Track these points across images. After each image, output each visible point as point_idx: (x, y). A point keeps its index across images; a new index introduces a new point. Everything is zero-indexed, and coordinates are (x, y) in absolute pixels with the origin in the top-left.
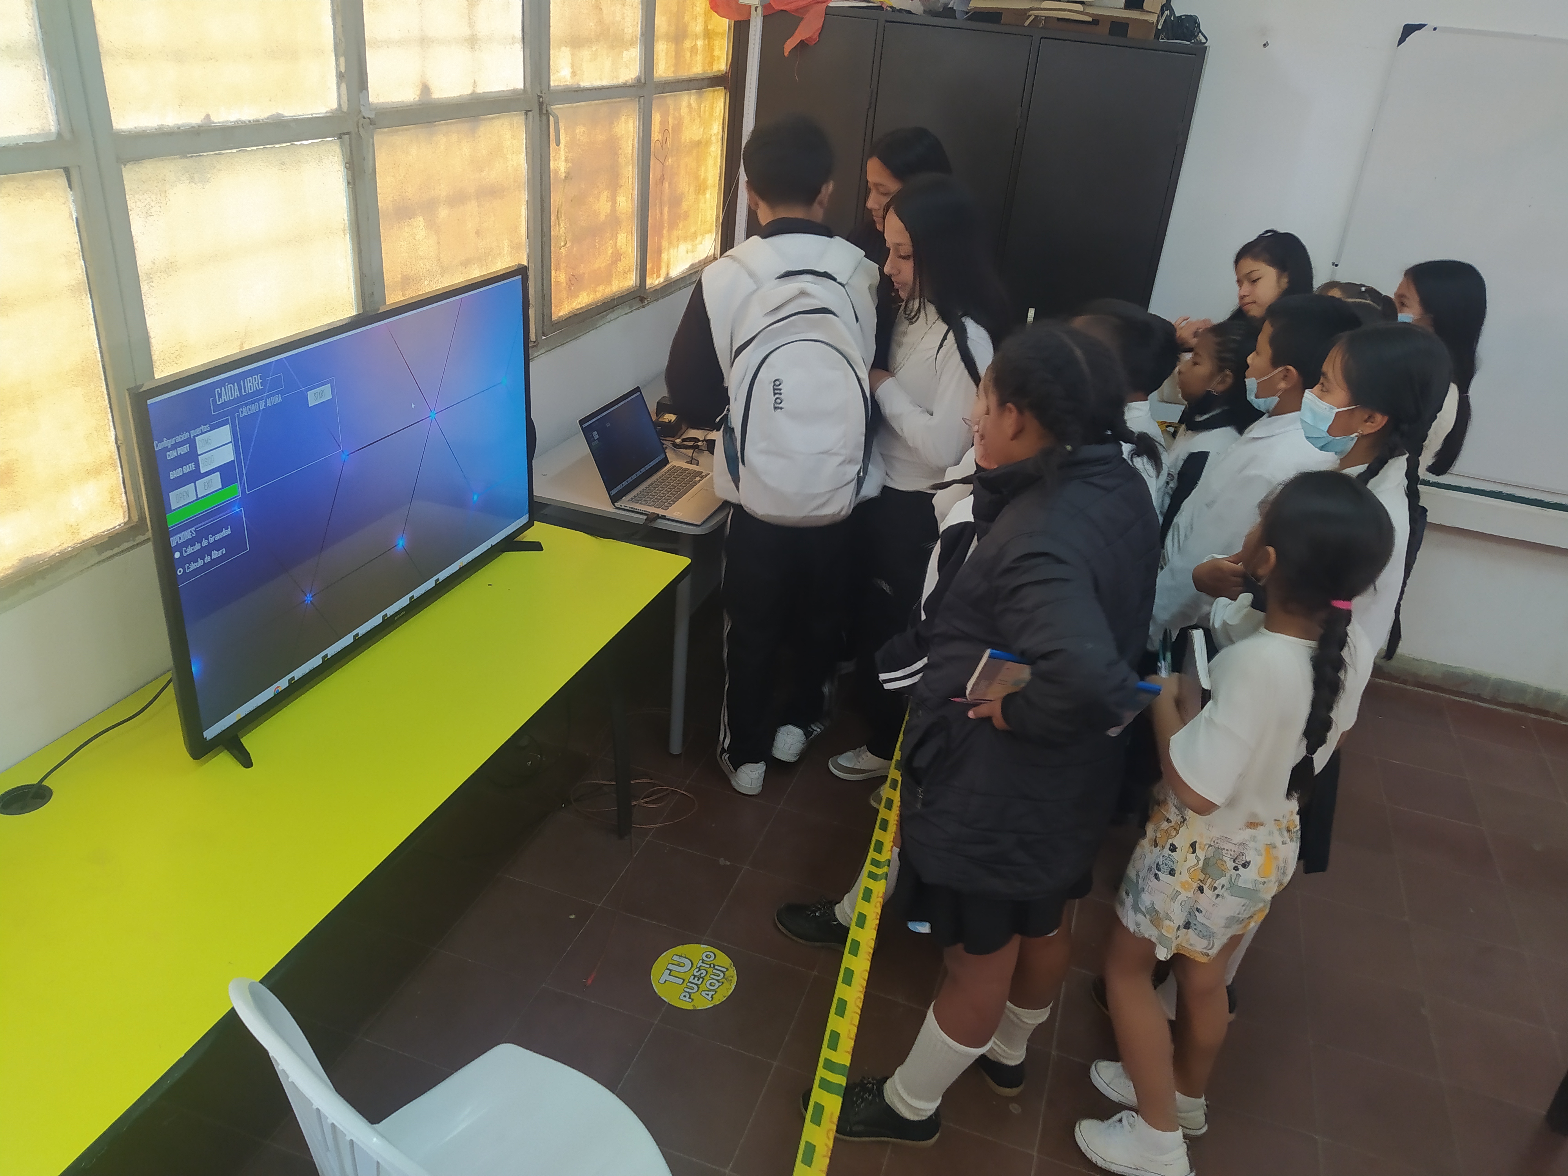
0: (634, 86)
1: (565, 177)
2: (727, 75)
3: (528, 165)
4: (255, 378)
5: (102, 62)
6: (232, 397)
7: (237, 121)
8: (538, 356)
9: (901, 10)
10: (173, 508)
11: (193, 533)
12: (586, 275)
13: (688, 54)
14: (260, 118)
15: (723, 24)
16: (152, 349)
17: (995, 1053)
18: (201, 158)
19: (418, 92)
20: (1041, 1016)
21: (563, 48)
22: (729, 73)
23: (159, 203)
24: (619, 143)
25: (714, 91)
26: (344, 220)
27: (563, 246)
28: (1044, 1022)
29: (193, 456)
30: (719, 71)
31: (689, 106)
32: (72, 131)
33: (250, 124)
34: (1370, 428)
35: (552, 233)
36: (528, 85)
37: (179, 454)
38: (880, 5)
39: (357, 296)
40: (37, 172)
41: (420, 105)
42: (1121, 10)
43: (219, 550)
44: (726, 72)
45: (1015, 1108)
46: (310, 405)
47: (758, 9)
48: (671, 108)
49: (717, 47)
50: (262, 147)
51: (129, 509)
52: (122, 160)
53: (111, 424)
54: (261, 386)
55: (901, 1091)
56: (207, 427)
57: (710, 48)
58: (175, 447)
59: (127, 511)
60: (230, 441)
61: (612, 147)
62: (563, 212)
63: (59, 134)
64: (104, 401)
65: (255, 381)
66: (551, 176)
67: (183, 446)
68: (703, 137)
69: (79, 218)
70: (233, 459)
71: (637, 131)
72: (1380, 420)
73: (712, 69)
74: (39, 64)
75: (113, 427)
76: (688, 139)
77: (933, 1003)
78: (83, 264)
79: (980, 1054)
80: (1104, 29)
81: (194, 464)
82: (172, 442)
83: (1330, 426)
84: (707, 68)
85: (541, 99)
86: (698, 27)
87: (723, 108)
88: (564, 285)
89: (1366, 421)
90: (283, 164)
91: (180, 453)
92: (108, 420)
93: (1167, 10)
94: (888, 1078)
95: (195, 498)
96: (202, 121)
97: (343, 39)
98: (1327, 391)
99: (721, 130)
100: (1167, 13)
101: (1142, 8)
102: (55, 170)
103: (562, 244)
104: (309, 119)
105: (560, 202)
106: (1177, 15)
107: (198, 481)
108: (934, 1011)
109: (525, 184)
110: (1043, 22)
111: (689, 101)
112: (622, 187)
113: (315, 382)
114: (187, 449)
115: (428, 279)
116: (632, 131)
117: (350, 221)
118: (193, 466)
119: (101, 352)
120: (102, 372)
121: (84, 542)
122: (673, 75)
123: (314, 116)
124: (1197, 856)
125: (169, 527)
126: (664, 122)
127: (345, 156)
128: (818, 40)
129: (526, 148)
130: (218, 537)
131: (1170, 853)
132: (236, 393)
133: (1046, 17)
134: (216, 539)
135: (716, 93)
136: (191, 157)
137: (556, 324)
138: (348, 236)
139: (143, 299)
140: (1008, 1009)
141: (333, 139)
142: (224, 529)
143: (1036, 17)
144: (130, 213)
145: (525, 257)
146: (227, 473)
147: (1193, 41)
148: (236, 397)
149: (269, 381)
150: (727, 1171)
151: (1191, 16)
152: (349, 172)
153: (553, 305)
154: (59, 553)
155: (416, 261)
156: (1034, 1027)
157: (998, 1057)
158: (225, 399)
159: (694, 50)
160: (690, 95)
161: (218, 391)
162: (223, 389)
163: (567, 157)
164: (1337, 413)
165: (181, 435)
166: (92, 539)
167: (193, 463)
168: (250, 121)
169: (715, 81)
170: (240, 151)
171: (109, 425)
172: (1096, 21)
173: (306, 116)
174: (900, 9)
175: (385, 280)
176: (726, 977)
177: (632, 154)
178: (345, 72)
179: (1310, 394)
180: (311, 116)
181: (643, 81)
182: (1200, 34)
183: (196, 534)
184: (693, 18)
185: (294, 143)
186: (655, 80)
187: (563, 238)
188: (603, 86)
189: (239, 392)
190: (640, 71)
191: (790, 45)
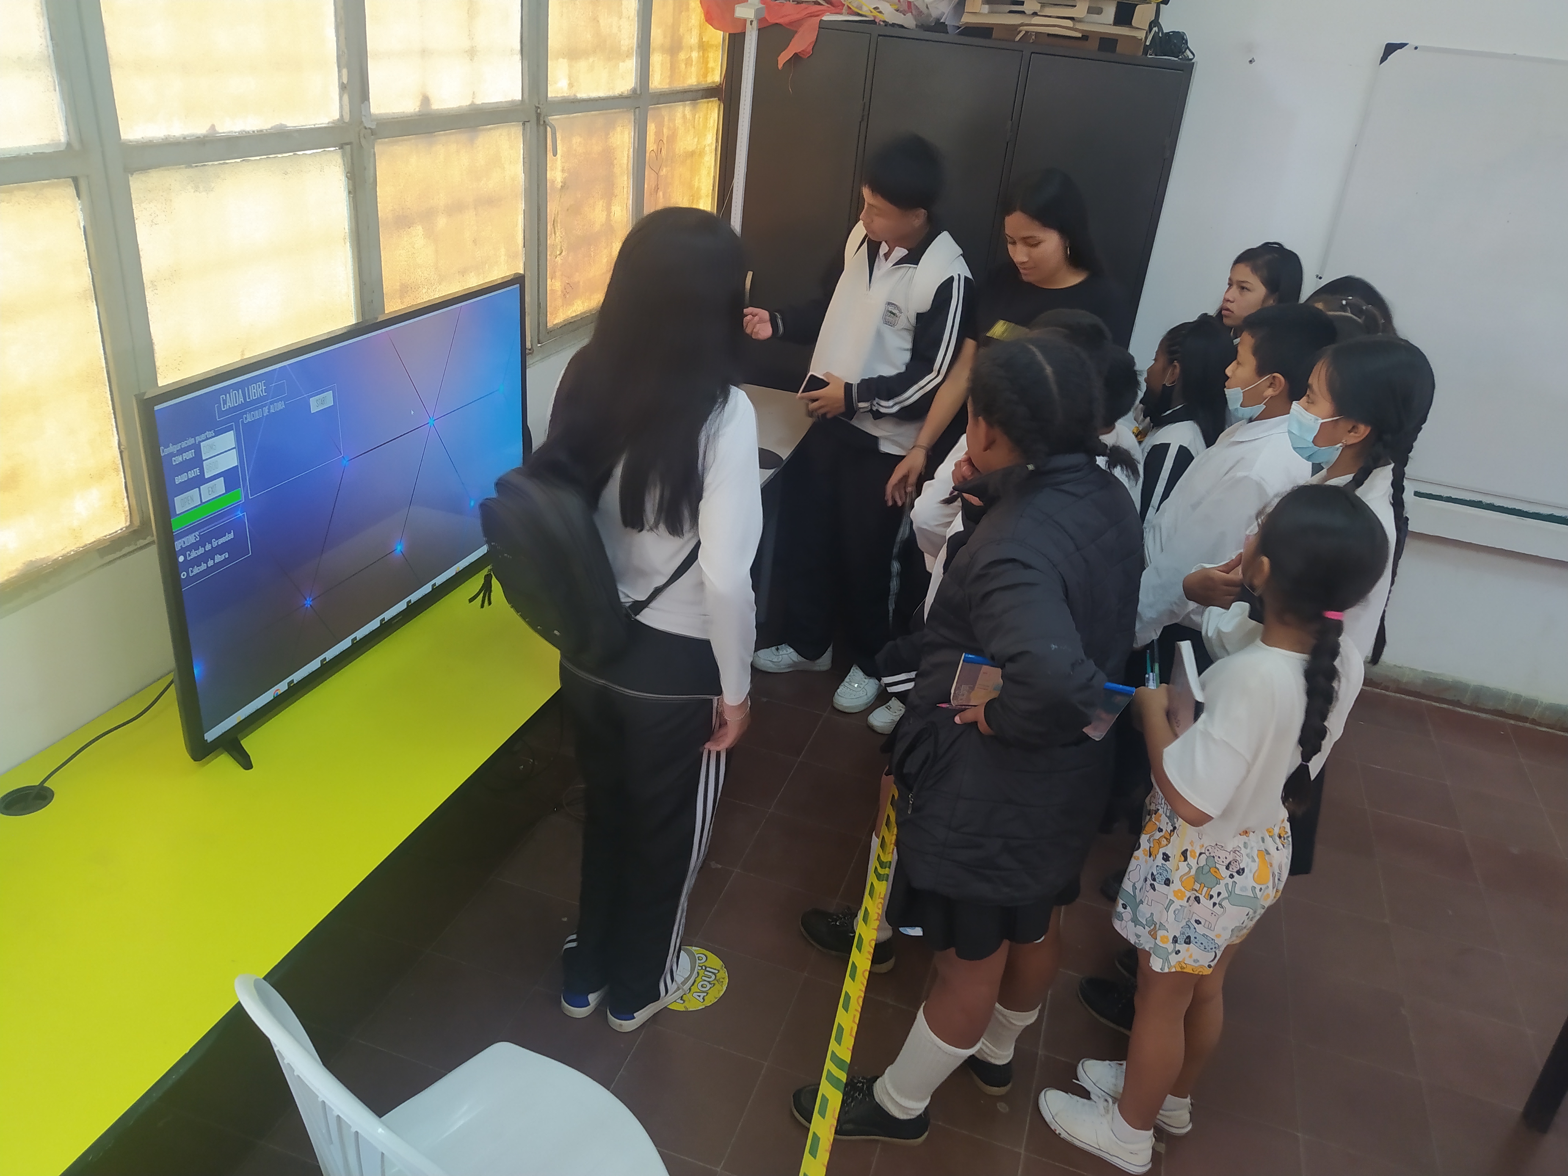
0: (630, 97)
1: (562, 186)
2: (721, 86)
3: (525, 175)
4: (259, 385)
5: (111, 73)
6: (236, 403)
7: (241, 132)
8: (534, 363)
9: (893, 25)
10: (178, 513)
11: (197, 537)
12: (581, 283)
13: (683, 66)
14: (264, 128)
15: (717, 37)
16: (155, 355)
17: (983, 1053)
18: (206, 167)
19: (418, 103)
20: (1030, 1018)
21: (561, 60)
22: (723, 84)
23: (164, 211)
24: (614, 153)
25: (708, 102)
26: (344, 229)
27: (559, 255)
28: (1031, 1024)
29: (198, 462)
30: (714, 82)
31: (684, 116)
32: (81, 141)
33: (253, 134)
34: (1353, 438)
35: (549, 242)
36: (526, 96)
37: (184, 460)
38: (873, 19)
39: (356, 303)
40: (47, 181)
41: (420, 116)
42: (1109, 26)
43: (222, 554)
44: (720, 84)
45: (1002, 1107)
46: (312, 412)
47: (753, 23)
48: (665, 119)
49: (712, 59)
50: (265, 157)
51: (131, 514)
52: (130, 170)
53: (115, 429)
54: (265, 393)
55: (891, 1091)
56: (212, 433)
57: (704, 60)
58: (181, 452)
59: (129, 516)
60: (234, 446)
61: (608, 157)
62: (559, 221)
63: (69, 145)
64: (108, 407)
65: (259, 388)
66: (548, 185)
67: (188, 452)
68: (697, 148)
69: (87, 228)
70: (237, 464)
71: (633, 141)
72: (1363, 430)
73: (707, 81)
74: (50, 75)
75: (116, 432)
76: (681, 149)
77: (923, 1004)
78: (90, 272)
79: (968, 1055)
80: (1094, 45)
81: (199, 470)
82: (177, 447)
83: (1315, 437)
84: (701, 79)
85: (539, 110)
86: (692, 39)
87: (716, 119)
88: (559, 293)
89: (1350, 432)
90: (286, 173)
91: (186, 458)
92: (112, 425)
93: (1155, 27)
94: (878, 1077)
95: (200, 503)
96: (207, 131)
97: (346, 51)
98: (1312, 403)
99: (715, 141)
100: (1155, 29)
101: (1131, 24)
102: (64, 179)
103: (558, 253)
104: (311, 129)
105: (557, 211)
106: (1165, 32)
107: (203, 486)
108: (924, 1012)
109: (522, 193)
110: (1034, 37)
111: (684, 112)
112: (617, 197)
113: (318, 388)
114: (192, 455)
115: (426, 287)
116: (627, 141)
117: (351, 230)
118: (198, 471)
119: (106, 359)
120: (107, 378)
121: (87, 546)
122: (667, 87)
123: (317, 126)
124: (1188, 864)
125: (173, 531)
126: (659, 133)
127: (346, 166)
128: (811, 53)
129: (524, 158)
130: (222, 541)
131: (1163, 862)
132: (240, 400)
133: (1037, 33)
134: (219, 544)
135: (710, 104)
136: (196, 166)
137: (551, 332)
138: (348, 244)
139: (148, 306)
140: (998, 1011)
141: (334, 149)
142: (227, 534)
143: (1027, 32)
144: (136, 221)
145: (522, 265)
146: (231, 478)
147: (1180, 57)
148: (240, 403)
149: (272, 388)
150: (719, 1170)
151: (1178, 32)
152: (350, 181)
153: (548, 313)
154: (62, 557)
155: (414, 270)
156: (1023, 1028)
157: (986, 1056)
158: (229, 406)
159: (688, 62)
160: (684, 106)
161: (223, 397)
162: (228, 395)
163: (563, 167)
164: (1322, 423)
165: (186, 440)
166: (95, 543)
167: (198, 468)
168: (254, 132)
169: (710, 92)
170: (243, 160)
171: (113, 431)
172: (1085, 37)
173: (309, 127)
174: (893, 23)
175: (384, 288)
176: (717, 978)
177: (627, 164)
178: (347, 83)
179: (1297, 406)
180: (313, 126)
181: (638, 92)
182: (1187, 50)
183: (200, 538)
184: (688, 30)
185: (296, 153)
186: (651, 91)
187: (559, 247)
188: (599, 97)
189: (244, 399)
190: (636, 83)
191: (784, 58)
